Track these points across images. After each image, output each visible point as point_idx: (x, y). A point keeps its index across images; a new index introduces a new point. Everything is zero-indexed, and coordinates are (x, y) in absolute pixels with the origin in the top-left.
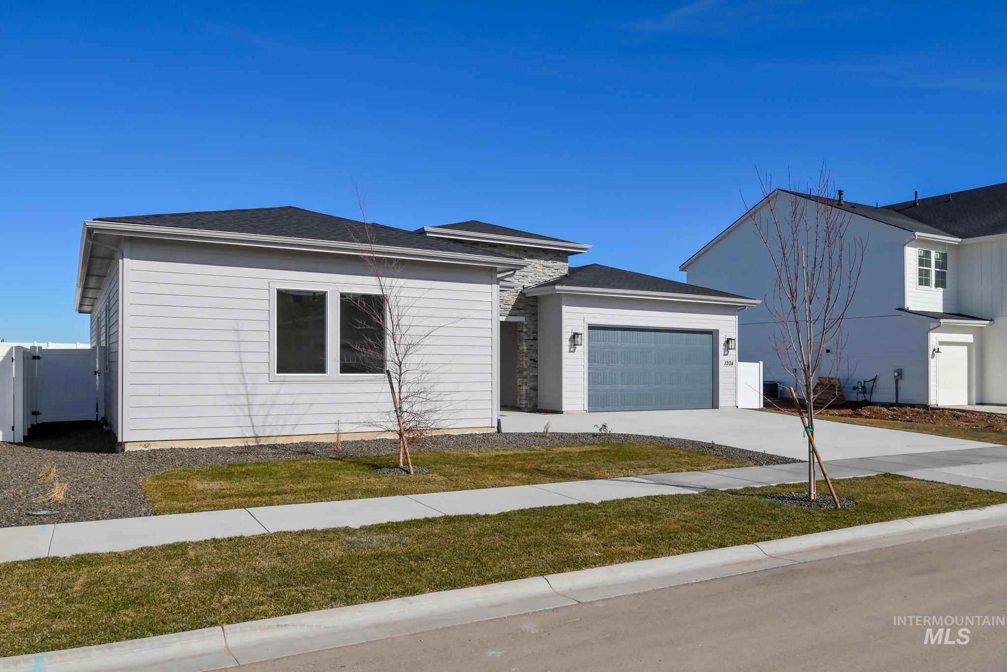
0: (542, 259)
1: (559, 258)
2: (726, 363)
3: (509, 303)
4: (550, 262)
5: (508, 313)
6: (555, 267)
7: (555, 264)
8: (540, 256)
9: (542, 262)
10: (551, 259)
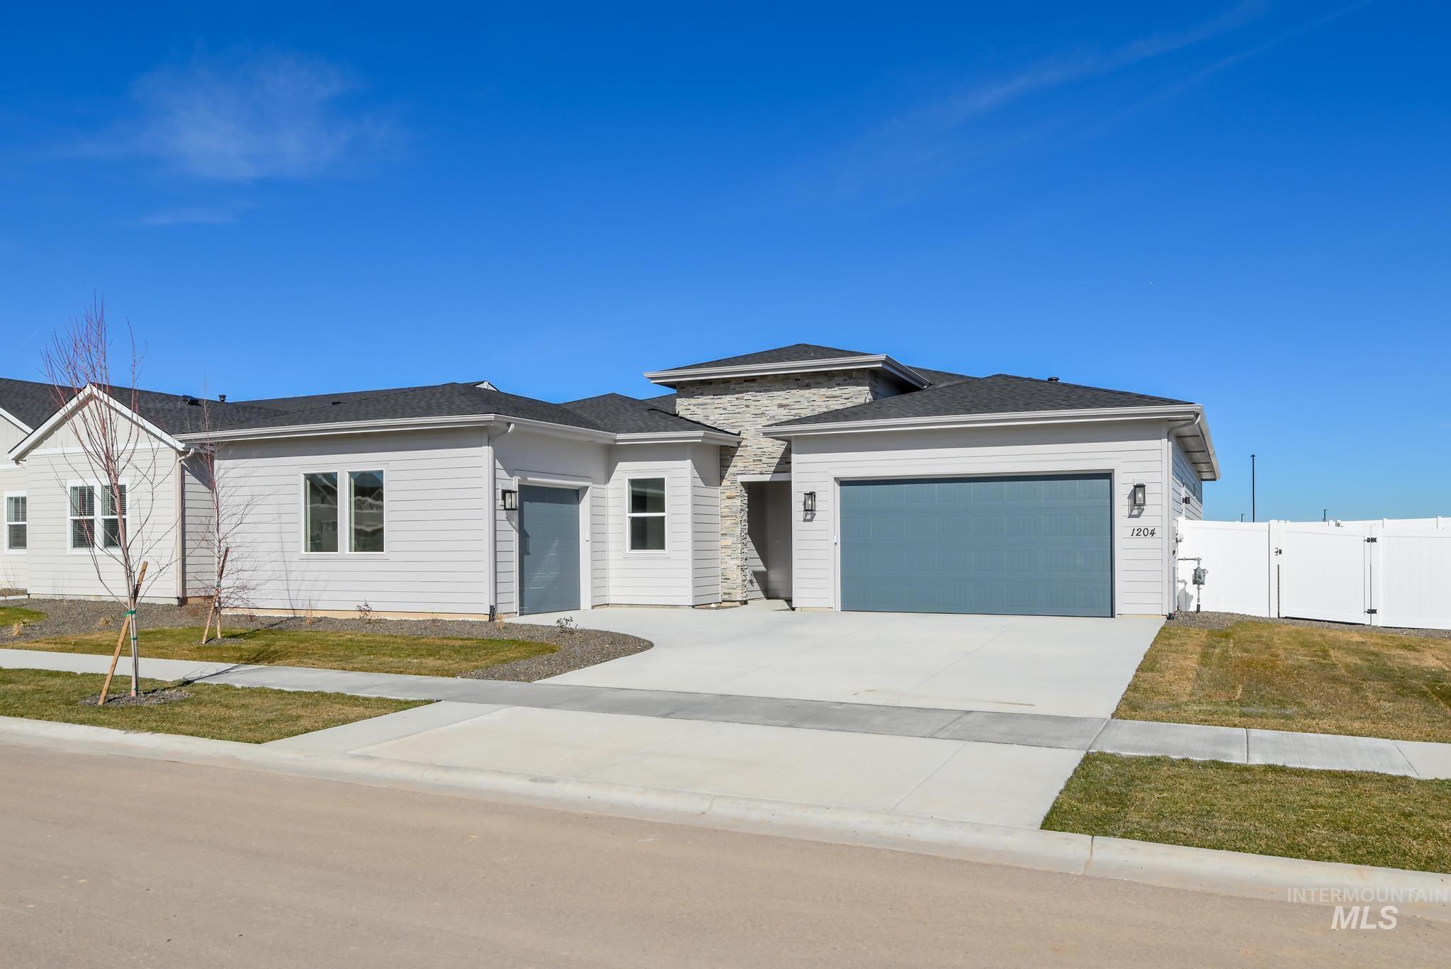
0: (823, 387)
1: (852, 381)
2: (1136, 532)
3: (774, 455)
4: (836, 389)
5: (773, 469)
6: (844, 396)
7: (844, 391)
8: (819, 383)
9: (823, 391)
10: (839, 385)
